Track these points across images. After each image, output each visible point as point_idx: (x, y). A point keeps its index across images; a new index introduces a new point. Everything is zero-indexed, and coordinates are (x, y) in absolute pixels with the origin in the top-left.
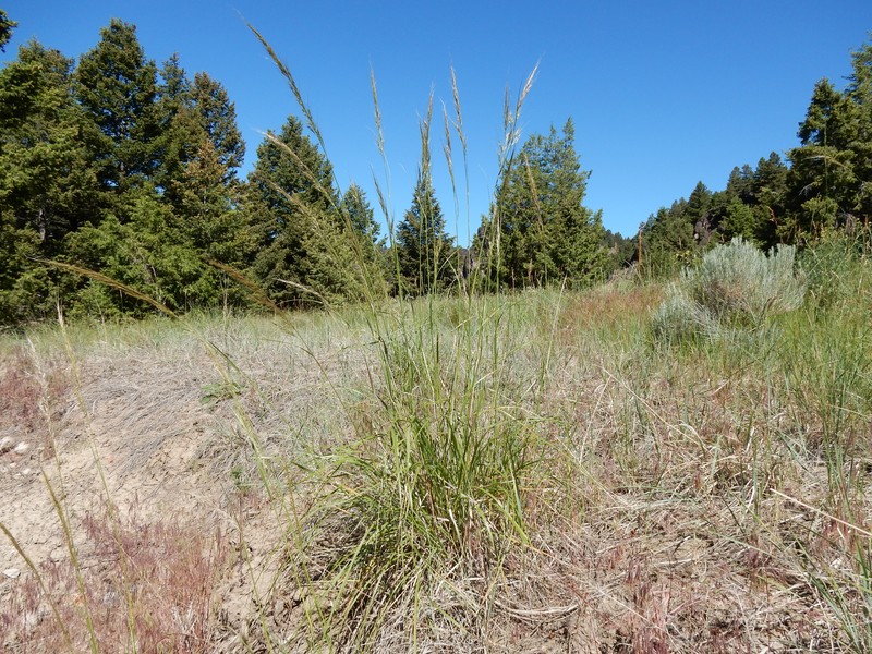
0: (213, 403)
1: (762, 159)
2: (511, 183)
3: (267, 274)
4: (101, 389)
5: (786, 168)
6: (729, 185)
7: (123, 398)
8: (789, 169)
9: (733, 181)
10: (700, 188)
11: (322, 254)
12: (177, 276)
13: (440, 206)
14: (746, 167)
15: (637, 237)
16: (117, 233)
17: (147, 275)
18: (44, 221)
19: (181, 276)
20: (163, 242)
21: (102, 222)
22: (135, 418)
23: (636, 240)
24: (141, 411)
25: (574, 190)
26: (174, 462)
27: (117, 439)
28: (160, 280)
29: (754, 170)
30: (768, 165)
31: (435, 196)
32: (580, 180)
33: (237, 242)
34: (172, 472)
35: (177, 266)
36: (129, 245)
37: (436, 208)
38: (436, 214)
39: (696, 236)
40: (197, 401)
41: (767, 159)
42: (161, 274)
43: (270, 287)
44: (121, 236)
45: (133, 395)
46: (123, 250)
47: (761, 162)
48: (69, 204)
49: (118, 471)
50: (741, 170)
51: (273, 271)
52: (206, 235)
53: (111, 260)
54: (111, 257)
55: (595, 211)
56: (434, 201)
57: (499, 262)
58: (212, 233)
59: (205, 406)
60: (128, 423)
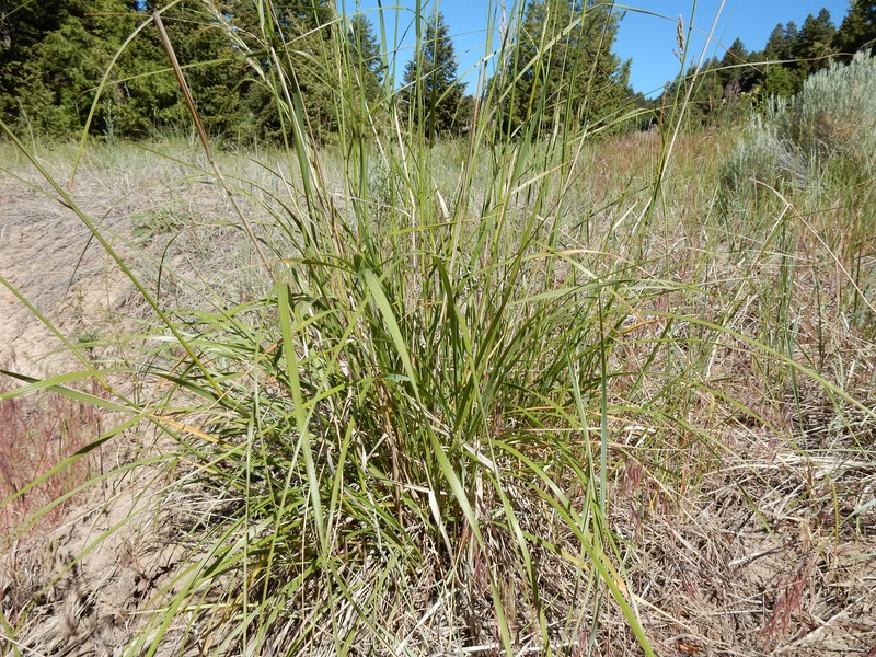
0: (146, 236)
1: (810, 16)
2: (535, 20)
3: (261, 109)
4: (16, 212)
5: (833, 28)
6: (768, 45)
7: (41, 224)
8: (837, 29)
9: (774, 40)
10: (737, 46)
11: (318, 85)
12: (152, 98)
13: (454, 46)
14: (791, 25)
15: (661, 97)
16: (80, 41)
17: (118, 94)
18: (8, 27)
19: (156, 97)
20: (135, 55)
21: (62, 25)
22: (51, 249)
23: (659, 101)
24: (58, 241)
25: (605, 32)
26: (89, 308)
27: (25, 274)
28: (133, 102)
29: (799, 29)
30: (815, 23)
31: (448, 34)
32: (612, 21)
33: (219, 61)
34: (85, 321)
35: (152, 86)
36: (95, 56)
37: (449, 48)
38: (449, 55)
39: (724, 100)
40: (127, 234)
41: (816, 16)
42: (135, 94)
43: (264, 124)
44: (86, 45)
45: (54, 222)
46: (88, 61)
47: (809, 20)
48: (34, 7)
49: (19, 315)
50: (785, 28)
51: (267, 107)
52: (184, 50)
53: (74, 72)
54: (75, 69)
55: (624, 60)
56: (447, 40)
57: (512, 111)
58: (192, 49)
59: (136, 240)
60: (42, 255)
